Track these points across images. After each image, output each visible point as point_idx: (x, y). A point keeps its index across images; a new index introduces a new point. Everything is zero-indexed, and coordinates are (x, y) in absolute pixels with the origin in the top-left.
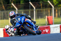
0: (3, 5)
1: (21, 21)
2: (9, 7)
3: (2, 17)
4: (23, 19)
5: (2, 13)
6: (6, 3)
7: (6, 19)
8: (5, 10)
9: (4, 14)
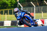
0: (37, 2)
1: (21, 15)
2: (42, 4)
3: (37, 11)
4: (23, 14)
5: (37, 8)
6: (40, 1)
7: (40, 13)
8: (39, 6)
9: (38, 9)
